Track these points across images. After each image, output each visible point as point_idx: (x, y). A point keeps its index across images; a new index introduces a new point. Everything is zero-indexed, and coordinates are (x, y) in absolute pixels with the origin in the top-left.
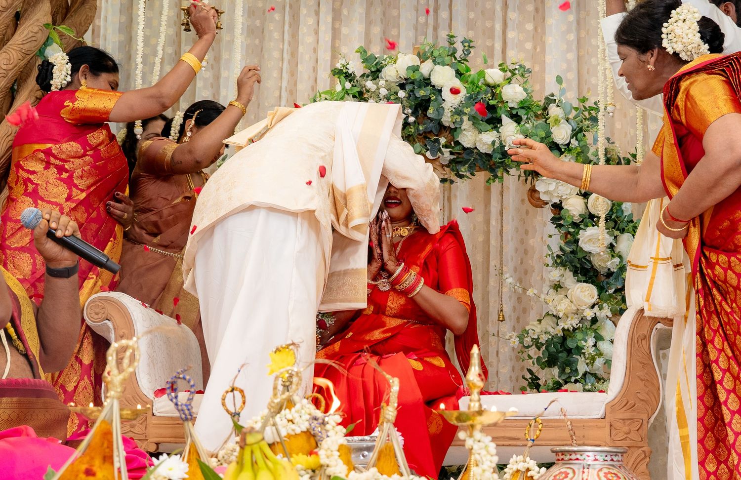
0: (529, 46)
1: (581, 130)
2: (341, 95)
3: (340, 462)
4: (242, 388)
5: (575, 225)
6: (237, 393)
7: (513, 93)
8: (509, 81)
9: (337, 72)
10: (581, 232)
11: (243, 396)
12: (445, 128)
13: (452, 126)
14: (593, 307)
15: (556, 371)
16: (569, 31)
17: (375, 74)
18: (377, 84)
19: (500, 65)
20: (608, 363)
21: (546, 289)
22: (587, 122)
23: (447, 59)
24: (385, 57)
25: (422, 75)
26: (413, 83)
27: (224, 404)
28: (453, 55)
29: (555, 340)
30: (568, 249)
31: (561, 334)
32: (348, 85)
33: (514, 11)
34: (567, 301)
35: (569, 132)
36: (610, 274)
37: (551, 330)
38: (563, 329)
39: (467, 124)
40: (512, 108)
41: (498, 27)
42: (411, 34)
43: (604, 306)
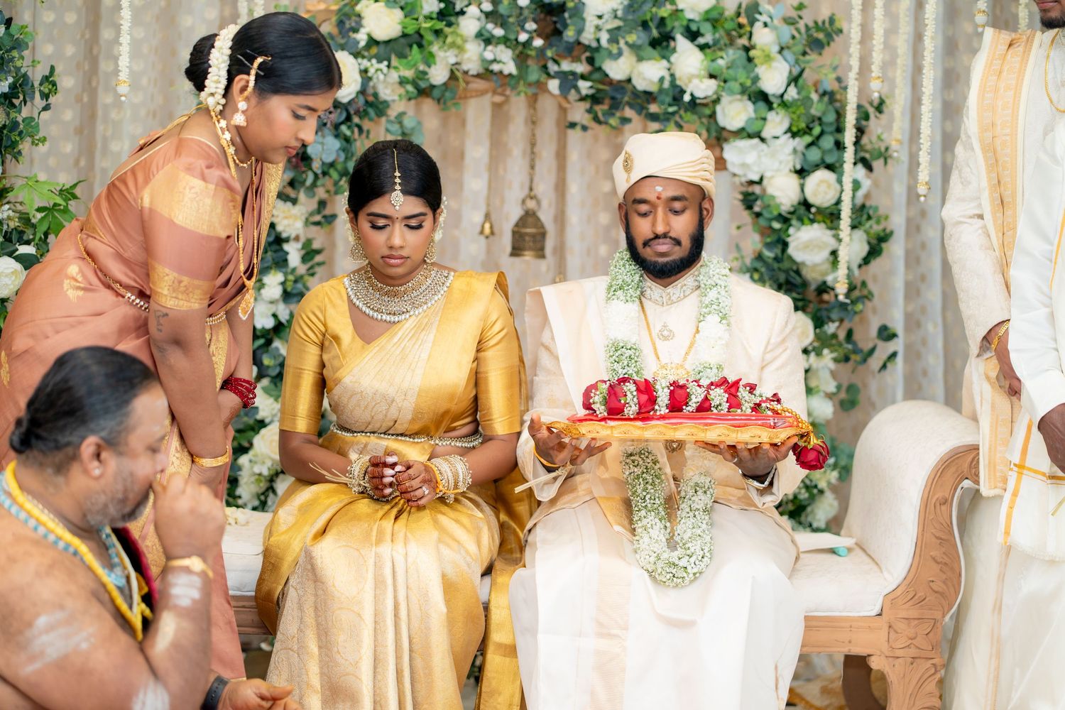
1: (802, 71)
5: (785, 220)
10: (791, 231)
13: (594, 44)
30: (769, 254)
35: (786, 74)
36: (824, 289)
40: (690, 20)
43: (826, 351)
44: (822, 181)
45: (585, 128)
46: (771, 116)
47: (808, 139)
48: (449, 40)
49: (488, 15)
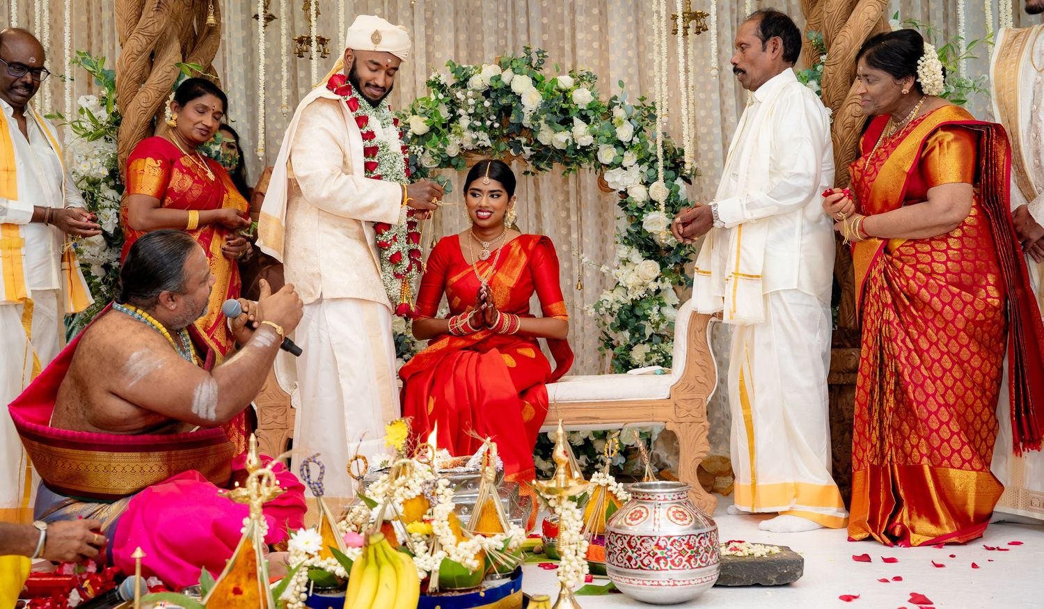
0: (596, 45)
1: (641, 129)
2: (436, 104)
3: (450, 531)
4: (365, 455)
5: (640, 210)
6: (360, 460)
7: (582, 97)
8: (577, 84)
9: (431, 84)
10: (644, 216)
11: (366, 462)
12: (526, 128)
13: (532, 127)
14: (656, 280)
15: (627, 334)
16: (629, 31)
17: (463, 83)
18: (465, 94)
19: (570, 72)
20: (671, 325)
21: (616, 263)
22: (647, 121)
23: (525, 69)
24: (472, 67)
25: (503, 83)
26: (496, 90)
27: (349, 472)
28: (530, 64)
29: (625, 307)
30: (633, 230)
31: (630, 303)
32: (441, 96)
33: (582, 15)
34: (633, 275)
35: (632, 131)
36: (669, 249)
37: (623, 300)
38: (632, 300)
39: (544, 126)
40: (583, 110)
41: (567, 30)
42: (492, 39)
43: (666, 279)
44: (657, 187)
45: (533, 174)
46: (626, 154)
47: (647, 164)
48: (453, 130)
49: (474, 116)
